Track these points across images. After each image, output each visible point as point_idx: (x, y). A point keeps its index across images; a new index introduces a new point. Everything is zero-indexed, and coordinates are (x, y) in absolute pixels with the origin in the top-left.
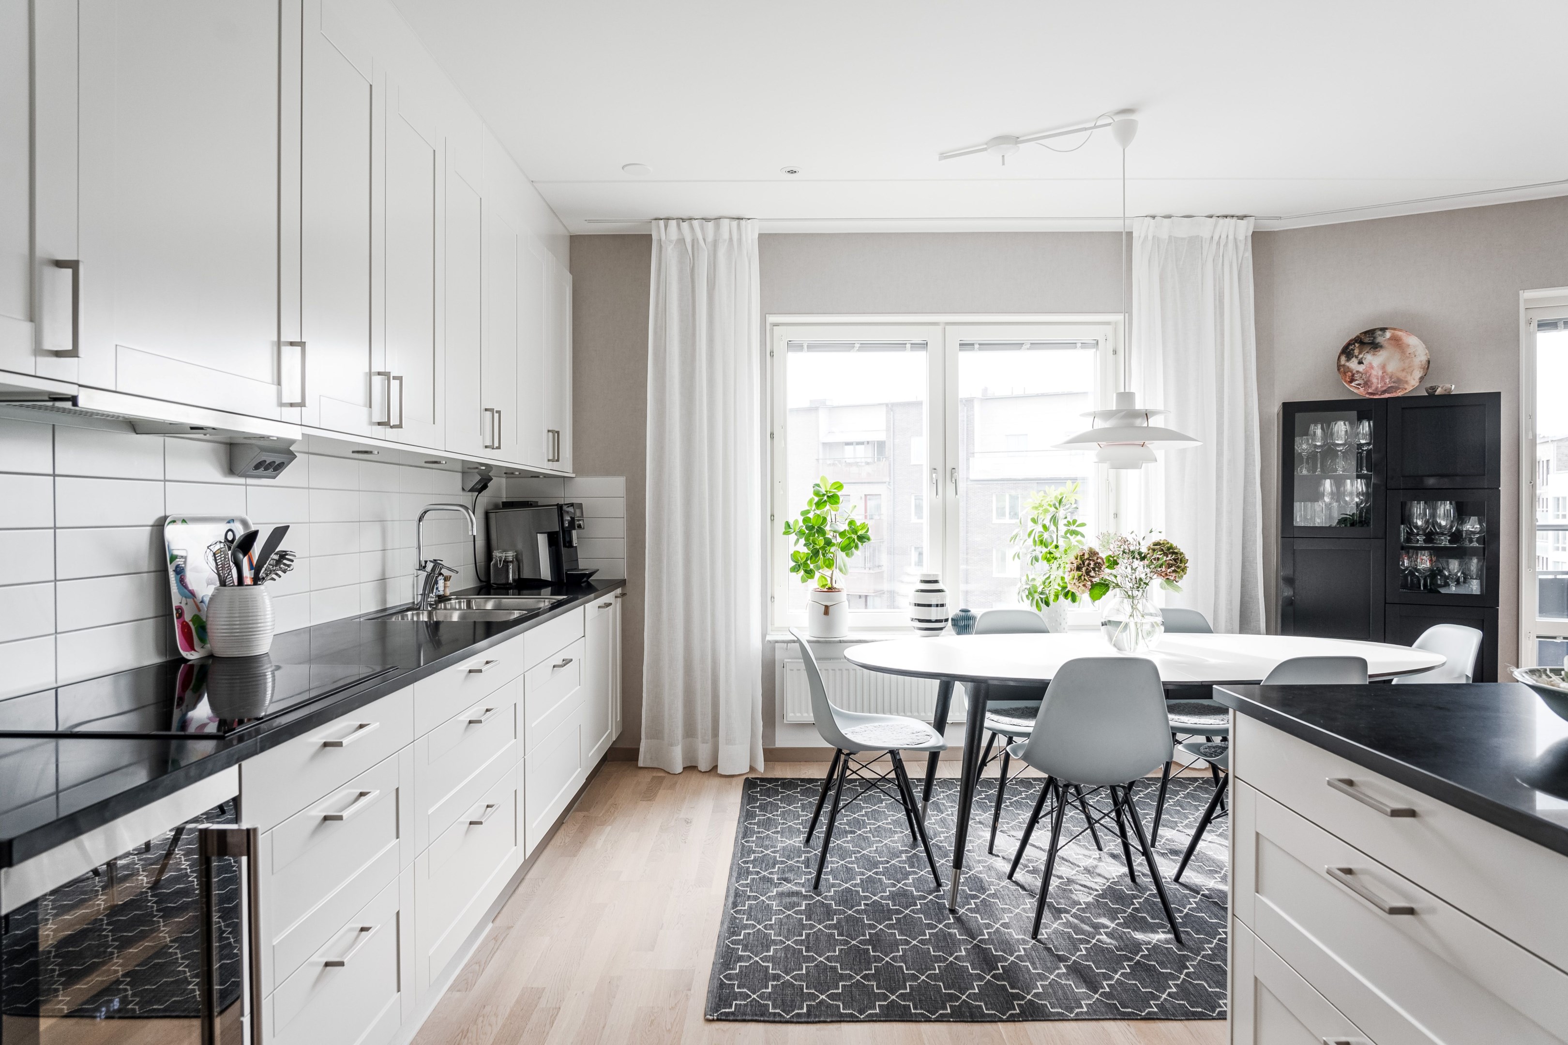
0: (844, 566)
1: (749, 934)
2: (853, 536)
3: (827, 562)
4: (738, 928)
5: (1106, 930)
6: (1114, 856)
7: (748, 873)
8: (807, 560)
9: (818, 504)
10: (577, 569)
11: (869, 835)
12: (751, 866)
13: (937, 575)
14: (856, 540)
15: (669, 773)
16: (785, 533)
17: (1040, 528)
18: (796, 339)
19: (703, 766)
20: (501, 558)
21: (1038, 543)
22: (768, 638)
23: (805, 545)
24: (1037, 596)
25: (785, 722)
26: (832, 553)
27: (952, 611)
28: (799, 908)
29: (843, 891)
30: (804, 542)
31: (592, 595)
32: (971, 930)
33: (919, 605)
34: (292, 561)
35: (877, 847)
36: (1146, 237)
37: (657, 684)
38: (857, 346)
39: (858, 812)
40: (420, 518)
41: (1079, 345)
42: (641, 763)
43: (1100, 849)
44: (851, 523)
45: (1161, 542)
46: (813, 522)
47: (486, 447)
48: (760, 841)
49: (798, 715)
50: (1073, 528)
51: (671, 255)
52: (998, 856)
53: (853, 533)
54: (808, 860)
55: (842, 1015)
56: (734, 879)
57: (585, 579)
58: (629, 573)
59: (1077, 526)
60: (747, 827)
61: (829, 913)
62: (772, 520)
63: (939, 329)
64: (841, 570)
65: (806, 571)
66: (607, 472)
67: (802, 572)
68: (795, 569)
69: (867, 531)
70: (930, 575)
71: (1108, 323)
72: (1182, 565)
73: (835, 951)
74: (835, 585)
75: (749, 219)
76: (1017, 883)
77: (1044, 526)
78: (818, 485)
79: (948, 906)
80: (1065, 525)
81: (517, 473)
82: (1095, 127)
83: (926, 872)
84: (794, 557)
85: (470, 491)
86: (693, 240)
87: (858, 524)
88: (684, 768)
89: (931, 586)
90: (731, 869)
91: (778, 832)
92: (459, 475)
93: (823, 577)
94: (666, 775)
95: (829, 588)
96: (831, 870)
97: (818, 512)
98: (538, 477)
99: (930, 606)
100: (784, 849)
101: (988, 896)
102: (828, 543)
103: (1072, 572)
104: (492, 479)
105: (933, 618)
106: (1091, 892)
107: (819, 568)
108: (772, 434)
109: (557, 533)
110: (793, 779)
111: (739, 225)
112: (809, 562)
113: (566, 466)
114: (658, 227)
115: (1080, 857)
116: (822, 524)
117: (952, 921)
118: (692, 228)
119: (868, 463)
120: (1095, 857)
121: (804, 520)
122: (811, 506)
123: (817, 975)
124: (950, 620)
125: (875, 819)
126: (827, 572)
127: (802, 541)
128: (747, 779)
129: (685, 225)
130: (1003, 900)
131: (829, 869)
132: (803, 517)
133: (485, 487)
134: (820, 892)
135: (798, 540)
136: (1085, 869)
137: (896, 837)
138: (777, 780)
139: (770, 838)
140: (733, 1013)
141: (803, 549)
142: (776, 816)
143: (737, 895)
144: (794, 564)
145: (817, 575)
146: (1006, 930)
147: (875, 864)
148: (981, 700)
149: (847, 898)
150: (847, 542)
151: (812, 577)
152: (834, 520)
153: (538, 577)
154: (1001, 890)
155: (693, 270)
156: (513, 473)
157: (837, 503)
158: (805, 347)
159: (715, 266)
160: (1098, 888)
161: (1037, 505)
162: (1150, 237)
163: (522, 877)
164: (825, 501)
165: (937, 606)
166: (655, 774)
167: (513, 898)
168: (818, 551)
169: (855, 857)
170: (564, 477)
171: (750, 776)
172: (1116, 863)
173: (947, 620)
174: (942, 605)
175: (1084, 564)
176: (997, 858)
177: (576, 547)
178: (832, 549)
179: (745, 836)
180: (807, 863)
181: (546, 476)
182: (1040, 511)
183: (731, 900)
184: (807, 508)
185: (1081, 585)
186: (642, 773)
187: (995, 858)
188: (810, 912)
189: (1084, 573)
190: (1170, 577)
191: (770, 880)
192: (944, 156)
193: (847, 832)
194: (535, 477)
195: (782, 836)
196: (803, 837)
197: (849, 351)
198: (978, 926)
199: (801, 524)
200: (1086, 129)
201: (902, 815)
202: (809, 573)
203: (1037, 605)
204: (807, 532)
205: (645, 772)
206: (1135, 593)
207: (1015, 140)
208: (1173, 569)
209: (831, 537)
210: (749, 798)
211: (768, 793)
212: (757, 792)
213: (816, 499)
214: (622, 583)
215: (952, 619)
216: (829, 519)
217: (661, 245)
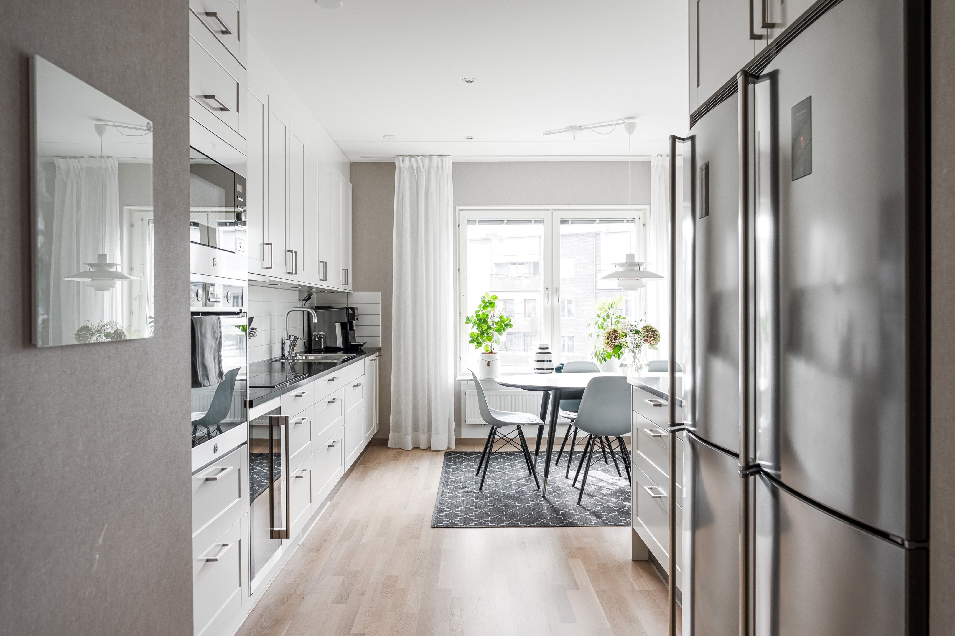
0: (498, 340)
1: (449, 504)
2: (502, 324)
3: (489, 338)
4: (444, 502)
5: (612, 502)
6: (626, 479)
7: (448, 485)
8: (478, 337)
9: (484, 307)
10: (355, 342)
11: (508, 472)
12: (450, 483)
13: (547, 345)
14: (504, 326)
15: (404, 450)
16: (466, 323)
17: (601, 320)
18: (473, 218)
19: (423, 446)
20: (317, 335)
21: (600, 327)
22: (458, 378)
23: (477, 329)
24: (600, 356)
25: (466, 423)
26: (491, 333)
27: (555, 364)
28: (472, 496)
29: (493, 491)
30: (477, 327)
31: (364, 356)
32: (551, 502)
33: (538, 361)
34: (255, 332)
35: (511, 476)
36: (658, 166)
37: (398, 403)
38: (505, 221)
39: (503, 464)
40: (288, 314)
41: (625, 221)
42: (389, 446)
43: (620, 476)
44: (501, 317)
45: (648, 326)
46: (481, 317)
47: (320, 280)
48: (454, 475)
49: (474, 420)
50: (619, 319)
51: (406, 175)
52: (570, 479)
53: (502, 322)
54: (477, 481)
55: (489, 525)
56: (441, 487)
57: (360, 347)
58: (383, 344)
59: (621, 319)
60: (447, 470)
61: (486, 497)
62: (460, 316)
63: (550, 212)
64: (496, 342)
65: (477, 343)
66: (371, 290)
67: (475, 344)
68: (472, 342)
69: (510, 321)
70: (544, 345)
71: (641, 210)
72: (657, 337)
73: (488, 509)
74: (493, 351)
75: (447, 156)
76: (576, 488)
77: (604, 319)
78: (484, 297)
79: (541, 495)
80: (615, 318)
81: (326, 291)
82: (617, 124)
83: (534, 485)
84: (471, 335)
85: (302, 301)
86: (417, 167)
87: (505, 318)
88: (412, 448)
89: (544, 350)
90: (440, 484)
91: (463, 472)
92: (298, 292)
93: (487, 346)
94: (403, 451)
95: (490, 352)
96: (488, 484)
97: (484, 311)
98: (334, 293)
99: (544, 361)
100: (465, 477)
101: (561, 492)
102: (489, 328)
103: (605, 340)
104: (313, 294)
105: (545, 368)
106: (610, 490)
107: (484, 341)
108: (459, 269)
109: (345, 323)
110: (470, 452)
111: (442, 160)
112: (479, 338)
113: (349, 288)
114: (399, 159)
115: (610, 479)
116: (486, 318)
117: (543, 499)
118: (417, 160)
119: (526, 278)
120: (617, 479)
121: (477, 316)
122: (480, 308)
123: (479, 515)
124: (554, 369)
125: (512, 467)
126: (489, 343)
127: (476, 327)
128: (446, 452)
129: (413, 159)
130: (568, 493)
131: (487, 484)
132: (476, 314)
133: (309, 298)
134: (482, 491)
135: (473, 326)
136: (610, 483)
137: (521, 473)
138: (462, 452)
139: (459, 473)
140: (443, 525)
141: (476, 331)
142: (463, 466)
143: (443, 492)
144: (471, 339)
145: (483, 345)
146: (566, 502)
147: (510, 482)
148: (557, 399)
149: (495, 493)
150: (499, 327)
151: (481, 346)
152: (492, 316)
153: (336, 346)
154: (568, 490)
155: (417, 182)
156: (324, 291)
157: (494, 306)
158: (477, 222)
159: (429, 180)
160: (614, 489)
161: (601, 308)
162: (660, 166)
163: (339, 487)
164: (488, 306)
165: (547, 361)
166: (397, 451)
167: (337, 494)
168: (484, 332)
169: (500, 480)
170: (347, 293)
171: (448, 451)
172: (626, 481)
173: (553, 369)
174: (550, 361)
175: (610, 337)
176: (570, 480)
177: (355, 330)
178: (491, 331)
179: (446, 472)
180: (477, 482)
181: (339, 292)
182: (603, 311)
183: (440, 494)
184: (479, 309)
185: (609, 346)
186: (390, 451)
187: (568, 480)
188: (477, 498)
189: (610, 341)
190: (651, 343)
191: (459, 488)
192: (545, 133)
193: (497, 471)
194: (333, 293)
195: (464, 473)
196: (475, 473)
197: (501, 224)
198: (554, 501)
199: (475, 318)
200: (612, 125)
201: (526, 465)
202: (479, 344)
203: (600, 361)
204: (478, 322)
205: (392, 450)
206: (635, 350)
207: (580, 128)
208: (652, 338)
209: (491, 325)
210: (448, 460)
211: (458, 457)
212: (452, 457)
213: (483, 304)
214: (379, 350)
215: (556, 369)
216: (490, 315)
217: (400, 170)
